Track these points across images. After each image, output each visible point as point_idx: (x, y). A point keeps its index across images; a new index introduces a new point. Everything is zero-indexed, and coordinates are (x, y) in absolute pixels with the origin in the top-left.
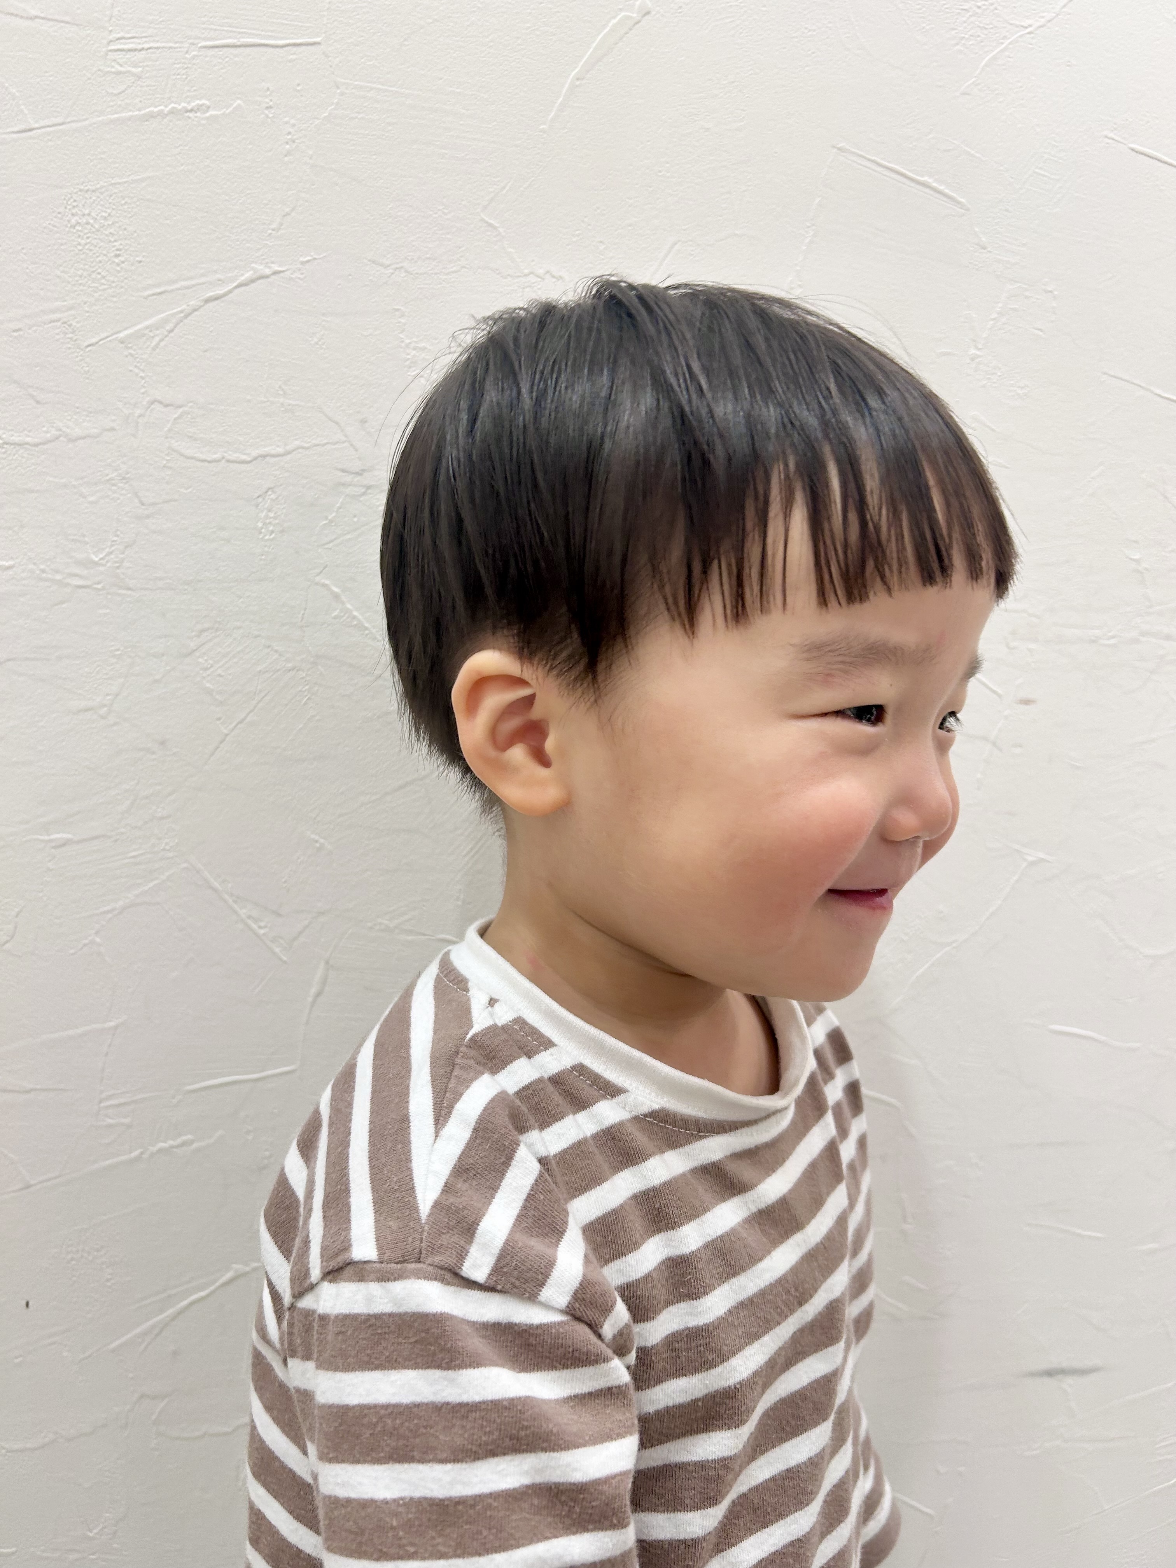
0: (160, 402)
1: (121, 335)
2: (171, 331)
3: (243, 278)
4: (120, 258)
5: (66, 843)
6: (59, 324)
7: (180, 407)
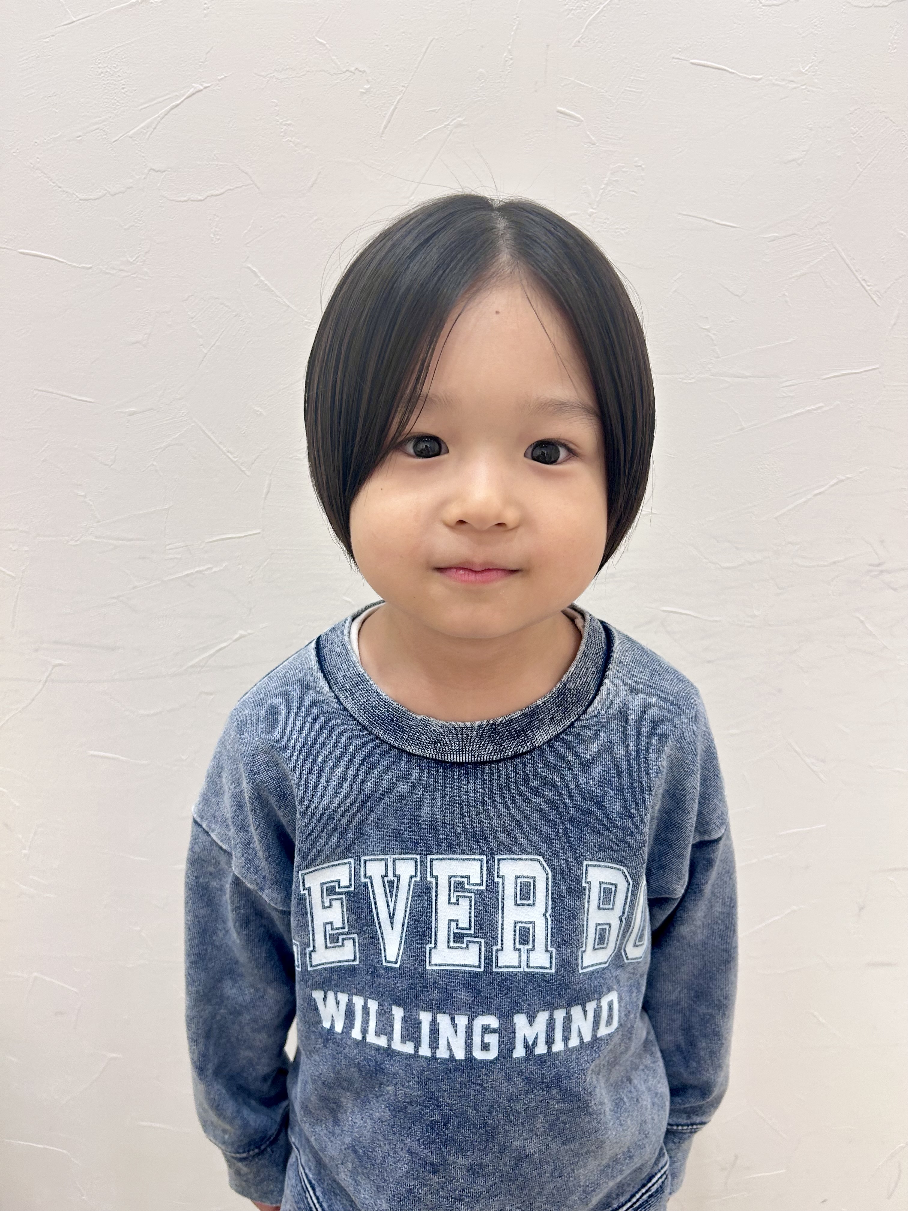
0: (154, 170)
1: (131, 133)
2: (155, 128)
3: (189, 93)
4: (125, 89)
5: (134, 413)
6: (98, 131)
7: (164, 171)
